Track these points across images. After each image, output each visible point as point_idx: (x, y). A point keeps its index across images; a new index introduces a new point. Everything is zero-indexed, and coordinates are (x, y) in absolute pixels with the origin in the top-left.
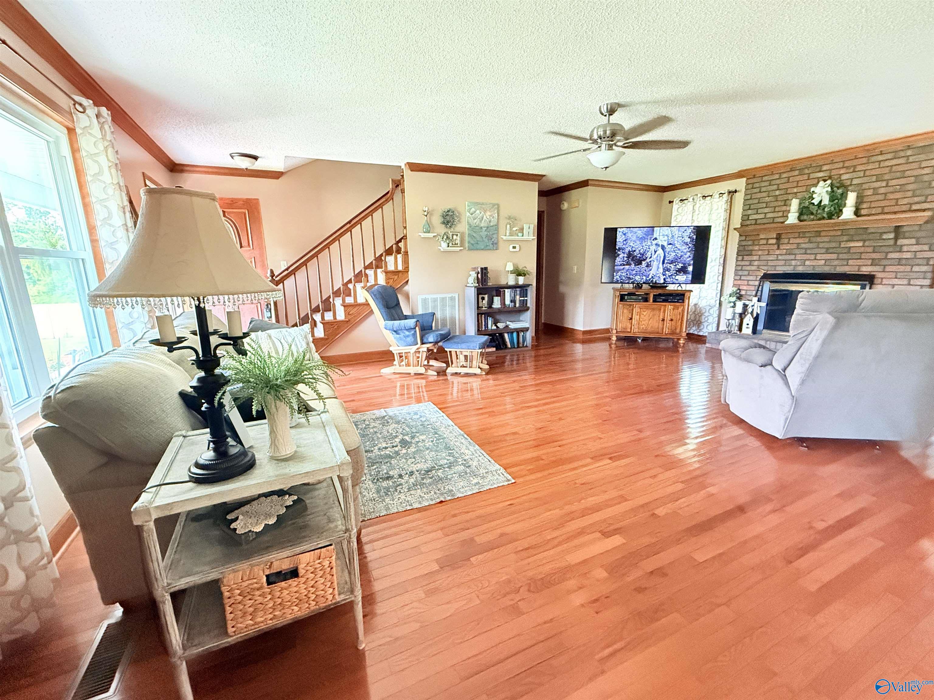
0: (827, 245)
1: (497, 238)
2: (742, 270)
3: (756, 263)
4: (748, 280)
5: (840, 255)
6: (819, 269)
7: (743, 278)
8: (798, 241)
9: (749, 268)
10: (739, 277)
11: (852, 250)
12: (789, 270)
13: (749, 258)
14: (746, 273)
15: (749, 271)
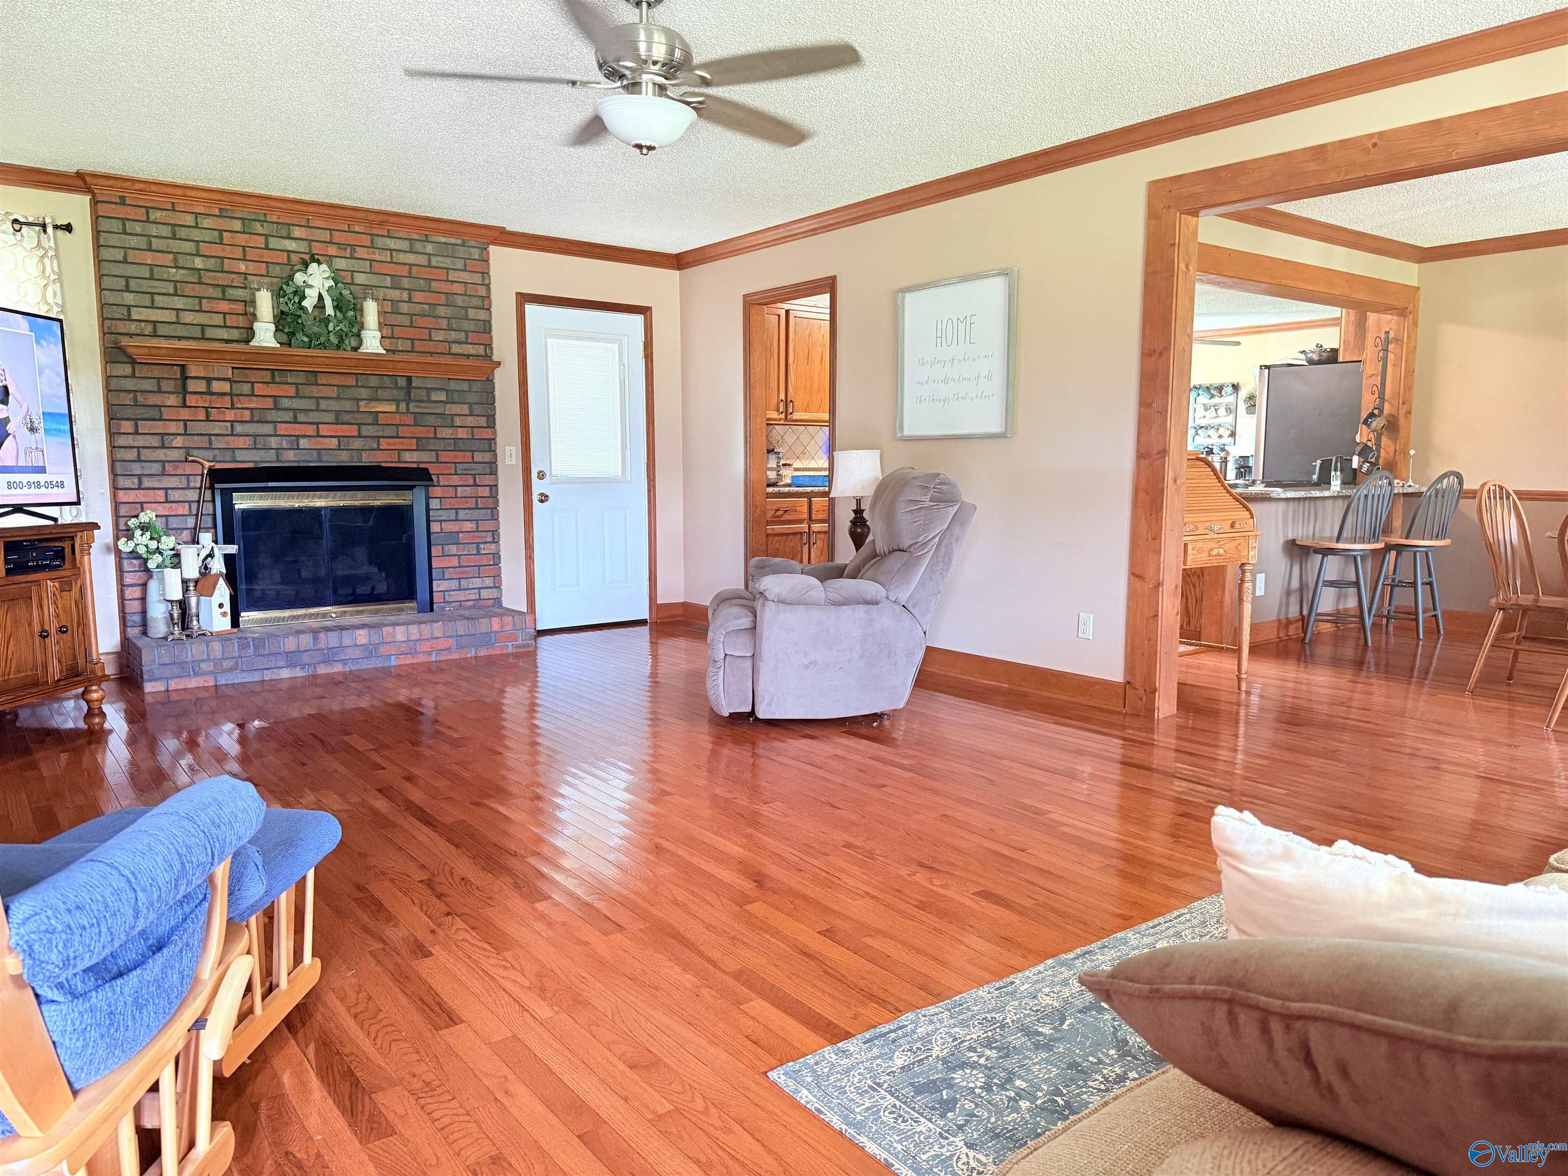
2: (139, 461)
3: (178, 441)
4: (166, 489)
5: (363, 428)
6: (330, 459)
7: (147, 483)
8: (273, 390)
9: (160, 454)
10: (136, 480)
11: (382, 419)
12: (266, 459)
13: (158, 427)
14: (156, 468)
15: (163, 462)
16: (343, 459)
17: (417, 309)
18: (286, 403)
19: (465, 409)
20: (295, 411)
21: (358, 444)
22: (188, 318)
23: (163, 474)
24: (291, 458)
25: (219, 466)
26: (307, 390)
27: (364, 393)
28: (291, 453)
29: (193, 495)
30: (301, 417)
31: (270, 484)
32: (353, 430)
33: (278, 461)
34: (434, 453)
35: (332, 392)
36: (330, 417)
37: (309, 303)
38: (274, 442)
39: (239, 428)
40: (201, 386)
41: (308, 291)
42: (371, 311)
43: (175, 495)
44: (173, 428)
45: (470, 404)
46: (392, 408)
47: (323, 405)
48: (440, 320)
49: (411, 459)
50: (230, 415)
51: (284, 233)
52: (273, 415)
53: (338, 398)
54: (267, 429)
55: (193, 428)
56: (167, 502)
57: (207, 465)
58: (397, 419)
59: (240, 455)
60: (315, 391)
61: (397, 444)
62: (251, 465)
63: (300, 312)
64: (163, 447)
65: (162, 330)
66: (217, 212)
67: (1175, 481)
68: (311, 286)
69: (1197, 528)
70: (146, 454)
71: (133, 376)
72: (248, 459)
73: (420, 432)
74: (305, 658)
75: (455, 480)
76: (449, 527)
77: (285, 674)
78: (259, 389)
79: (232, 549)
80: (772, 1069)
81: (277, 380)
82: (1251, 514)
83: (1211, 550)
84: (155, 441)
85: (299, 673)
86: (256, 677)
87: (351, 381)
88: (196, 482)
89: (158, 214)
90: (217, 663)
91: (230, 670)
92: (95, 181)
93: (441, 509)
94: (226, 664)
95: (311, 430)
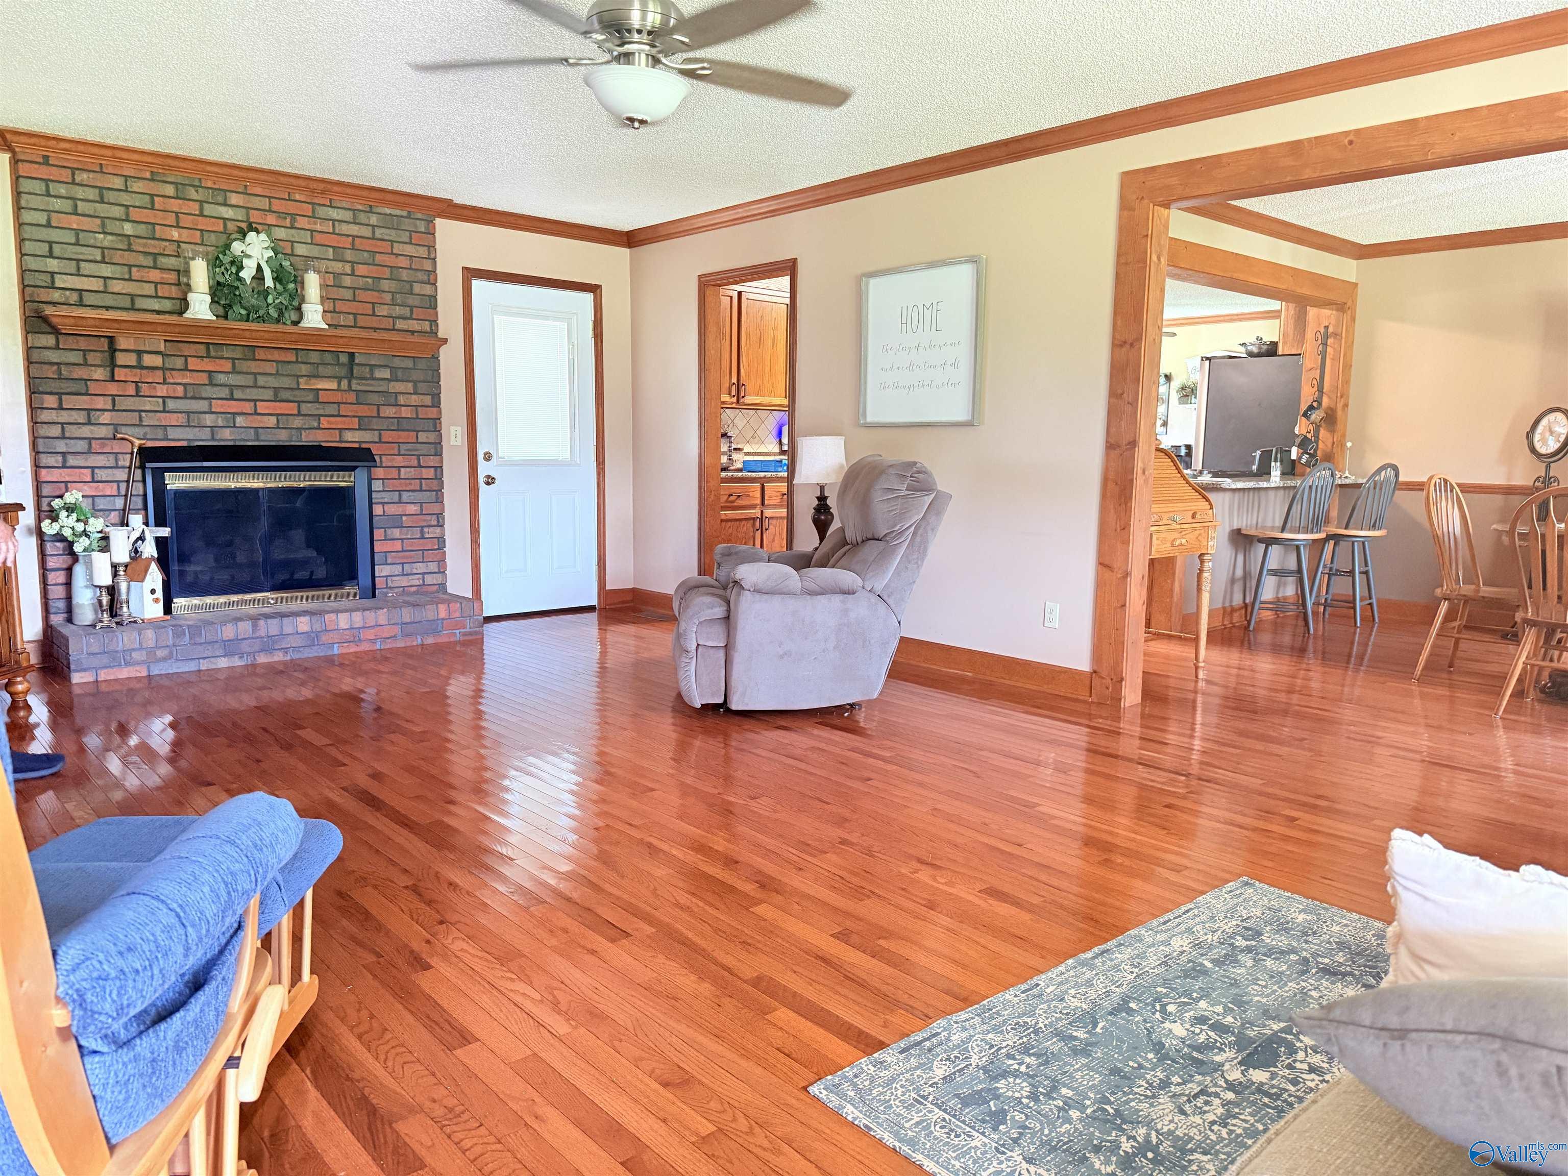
0: (273, 382)
2: (63, 437)
3: (106, 418)
4: (93, 468)
5: (303, 406)
6: (270, 437)
7: (72, 461)
8: (208, 365)
9: (86, 431)
10: (60, 458)
11: (323, 397)
12: (200, 437)
13: (83, 402)
14: (81, 446)
15: (90, 439)
16: (282, 438)
17: (361, 282)
18: (222, 379)
19: (409, 387)
20: (231, 387)
21: (298, 422)
22: (117, 286)
23: (89, 452)
24: (227, 437)
25: (150, 444)
26: (243, 366)
27: (304, 369)
28: (227, 431)
29: (122, 475)
30: (238, 394)
31: (205, 464)
32: (292, 408)
33: (213, 439)
34: (376, 433)
35: (270, 368)
36: (269, 394)
37: (247, 274)
38: (209, 420)
39: (171, 404)
40: (131, 359)
41: (246, 262)
42: (313, 284)
43: (101, 474)
44: (100, 403)
45: (415, 383)
46: (333, 385)
47: (261, 380)
48: (384, 295)
49: (353, 438)
50: (162, 390)
51: (220, 199)
52: (208, 391)
53: (277, 374)
54: (202, 405)
55: (122, 403)
56: (93, 481)
57: (137, 442)
58: (338, 397)
59: (172, 433)
60: (253, 366)
61: (339, 422)
62: (185, 444)
63: (237, 283)
64: (89, 423)
65: (89, 299)
66: (148, 175)
67: (1144, 472)
68: (249, 256)
69: (1161, 519)
70: (71, 431)
71: (57, 347)
72: (180, 437)
73: (363, 410)
74: (245, 646)
75: (399, 461)
76: (392, 509)
77: (223, 663)
78: (193, 363)
79: (165, 532)
80: (812, 1084)
81: (213, 354)
82: (1210, 504)
83: (1174, 540)
84: (81, 417)
85: (237, 662)
86: (192, 667)
87: (291, 357)
88: (125, 461)
89: (85, 176)
90: (151, 652)
91: (164, 659)
92: (16, 138)
93: (384, 491)
94: (160, 653)
95: (248, 407)
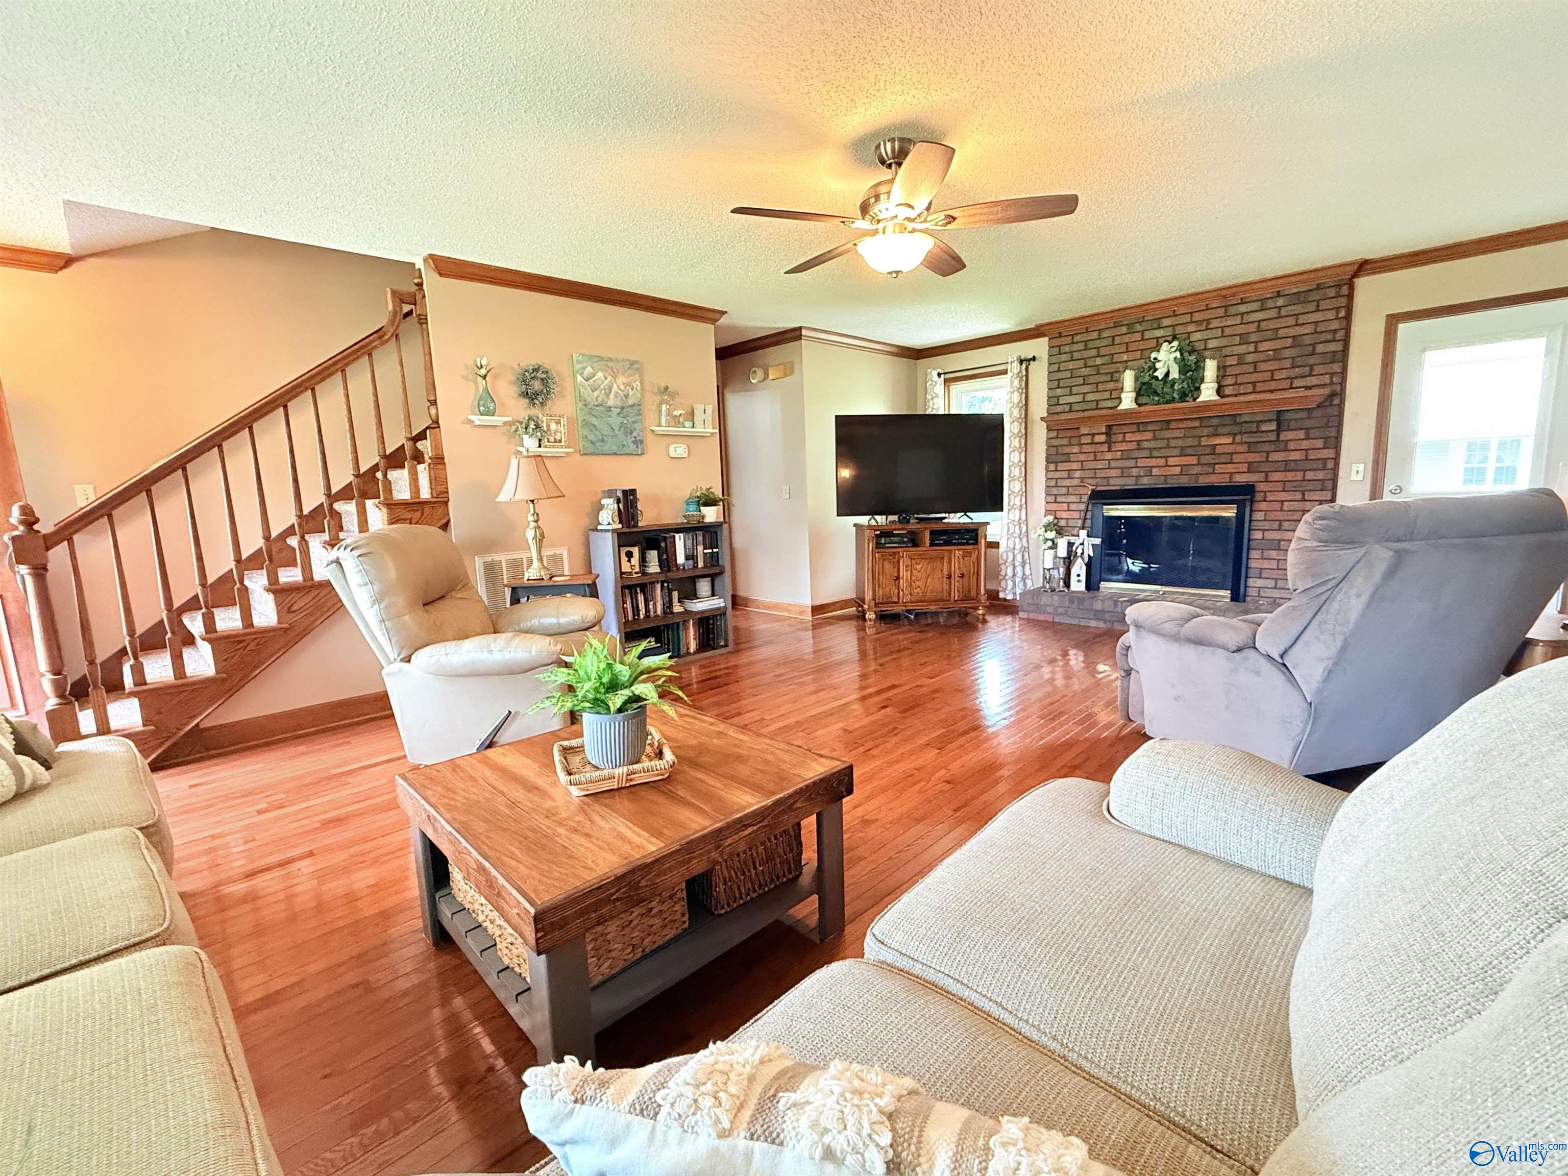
0: (1180, 443)
1: (643, 429)
2: (1056, 486)
3: (1078, 474)
4: (1069, 503)
5: (1202, 458)
6: (1175, 481)
7: (1059, 499)
8: (1138, 437)
9: (1067, 482)
10: (1053, 497)
11: (1219, 450)
12: (1129, 483)
13: (1066, 466)
14: (1064, 490)
15: (1068, 487)
16: (1184, 481)
17: (1261, 356)
18: (1146, 445)
20: (1151, 449)
21: (1196, 470)
22: (1090, 397)
23: (1067, 494)
24: (1146, 482)
25: (1099, 489)
26: (1161, 434)
27: (1206, 431)
28: (1146, 478)
29: (1082, 507)
30: (1155, 454)
32: (1193, 460)
34: (1263, 474)
35: (1180, 433)
36: (1176, 452)
37: (1160, 374)
38: (1135, 472)
39: (1113, 464)
40: (1098, 439)
41: (1158, 365)
42: (1210, 368)
43: (1073, 507)
44: (1075, 466)
45: (1308, 430)
46: (1229, 440)
47: (1173, 443)
49: (1241, 479)
50: (1109, 456)
51: (1155, 326)
52: (1137, 454)
53: (1185, 437)
54: (1132, 463)
55: (1086, 465)
56: (1069, 510)
57: (1091, 487)
58: (1230, 449)
59: (1112, 482)
60: (1167, 434)
61: (1230, 468)
62: (1118, 488)
63: (1153, 381)
64: (1069, 478)
65: (1075, 407)
70: (1061, 483)
71: (1057, 437)
72: (1117, 484)
73: (1252, 457)
76: (1270, 535)
78: (1129, 437)
79: (1098, 541)
81: (1141, 429)
84: (1065, 475)
87: (1197, 424)
88: (1085, 499)
89: (1079, 337)
92: (1044, 328)
93: (1265, 520)
95: (1162, 462)
